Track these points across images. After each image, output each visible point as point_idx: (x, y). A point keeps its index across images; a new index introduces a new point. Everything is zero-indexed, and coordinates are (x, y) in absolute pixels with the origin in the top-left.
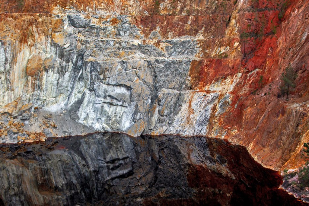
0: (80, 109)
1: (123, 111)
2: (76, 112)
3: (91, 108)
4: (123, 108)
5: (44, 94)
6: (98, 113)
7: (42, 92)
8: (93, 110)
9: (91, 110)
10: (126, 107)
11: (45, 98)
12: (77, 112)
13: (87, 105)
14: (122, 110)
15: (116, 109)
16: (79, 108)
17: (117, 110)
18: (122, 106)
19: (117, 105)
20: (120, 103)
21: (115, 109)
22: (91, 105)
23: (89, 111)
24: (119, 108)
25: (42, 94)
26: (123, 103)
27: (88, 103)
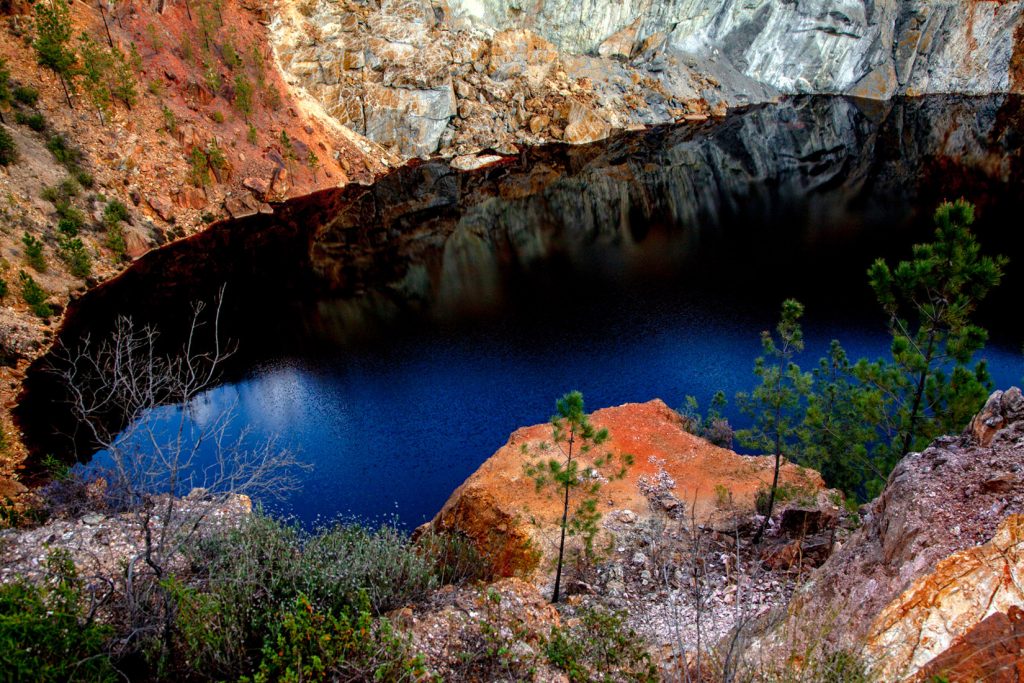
0: (753, 45)
1: (848, 47)
2: (742, 51)
3: (777, 41)
4: (851, 41)
5: (674, 12)
6: (794, 53)
7: (671, 7)
8: (783, 47)
9: (777, 47)
10: (858, 38)
11: (674, 21)
12: (745, 52)
13: (769, 37)
14: (846, 45)
15: (836, 43)
16: (751, 43)
17: (838, 46)
18: (852, 35)
19: (840, 34)
20: (849, 29)
21: (833, 43)
22: (778, 34)
23: (770, 50)
24: (843, 40)
25: (670, 11)
26: (855, 29)
27: (773, 30)
